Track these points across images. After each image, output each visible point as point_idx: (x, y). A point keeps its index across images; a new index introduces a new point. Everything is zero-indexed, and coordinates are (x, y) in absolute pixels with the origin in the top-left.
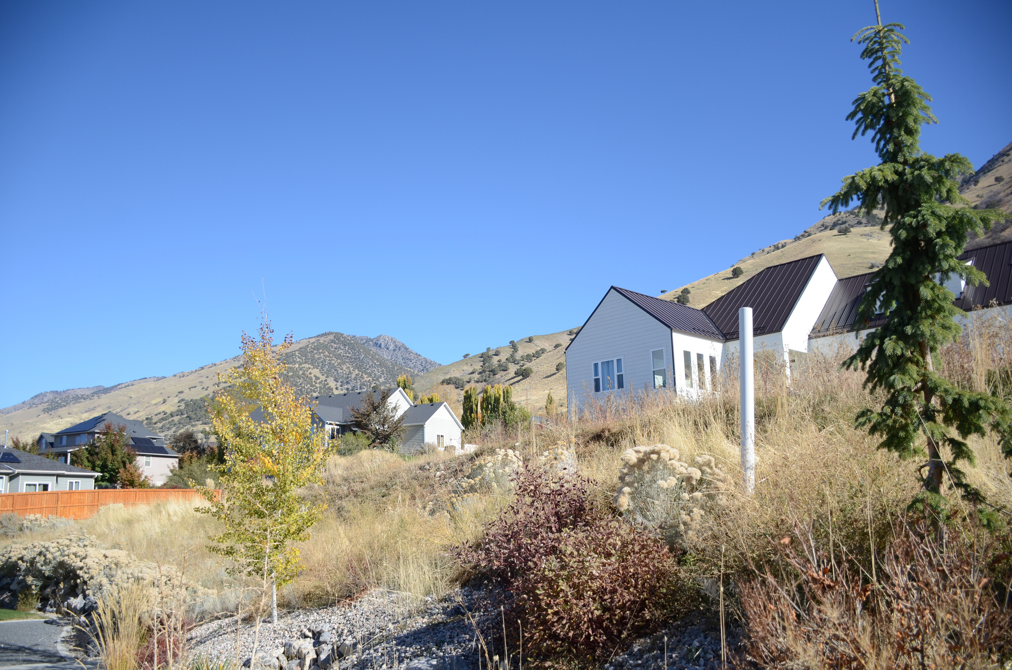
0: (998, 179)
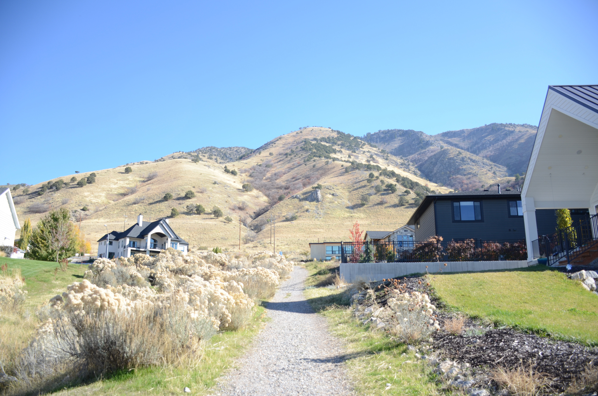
0: (271, 154)
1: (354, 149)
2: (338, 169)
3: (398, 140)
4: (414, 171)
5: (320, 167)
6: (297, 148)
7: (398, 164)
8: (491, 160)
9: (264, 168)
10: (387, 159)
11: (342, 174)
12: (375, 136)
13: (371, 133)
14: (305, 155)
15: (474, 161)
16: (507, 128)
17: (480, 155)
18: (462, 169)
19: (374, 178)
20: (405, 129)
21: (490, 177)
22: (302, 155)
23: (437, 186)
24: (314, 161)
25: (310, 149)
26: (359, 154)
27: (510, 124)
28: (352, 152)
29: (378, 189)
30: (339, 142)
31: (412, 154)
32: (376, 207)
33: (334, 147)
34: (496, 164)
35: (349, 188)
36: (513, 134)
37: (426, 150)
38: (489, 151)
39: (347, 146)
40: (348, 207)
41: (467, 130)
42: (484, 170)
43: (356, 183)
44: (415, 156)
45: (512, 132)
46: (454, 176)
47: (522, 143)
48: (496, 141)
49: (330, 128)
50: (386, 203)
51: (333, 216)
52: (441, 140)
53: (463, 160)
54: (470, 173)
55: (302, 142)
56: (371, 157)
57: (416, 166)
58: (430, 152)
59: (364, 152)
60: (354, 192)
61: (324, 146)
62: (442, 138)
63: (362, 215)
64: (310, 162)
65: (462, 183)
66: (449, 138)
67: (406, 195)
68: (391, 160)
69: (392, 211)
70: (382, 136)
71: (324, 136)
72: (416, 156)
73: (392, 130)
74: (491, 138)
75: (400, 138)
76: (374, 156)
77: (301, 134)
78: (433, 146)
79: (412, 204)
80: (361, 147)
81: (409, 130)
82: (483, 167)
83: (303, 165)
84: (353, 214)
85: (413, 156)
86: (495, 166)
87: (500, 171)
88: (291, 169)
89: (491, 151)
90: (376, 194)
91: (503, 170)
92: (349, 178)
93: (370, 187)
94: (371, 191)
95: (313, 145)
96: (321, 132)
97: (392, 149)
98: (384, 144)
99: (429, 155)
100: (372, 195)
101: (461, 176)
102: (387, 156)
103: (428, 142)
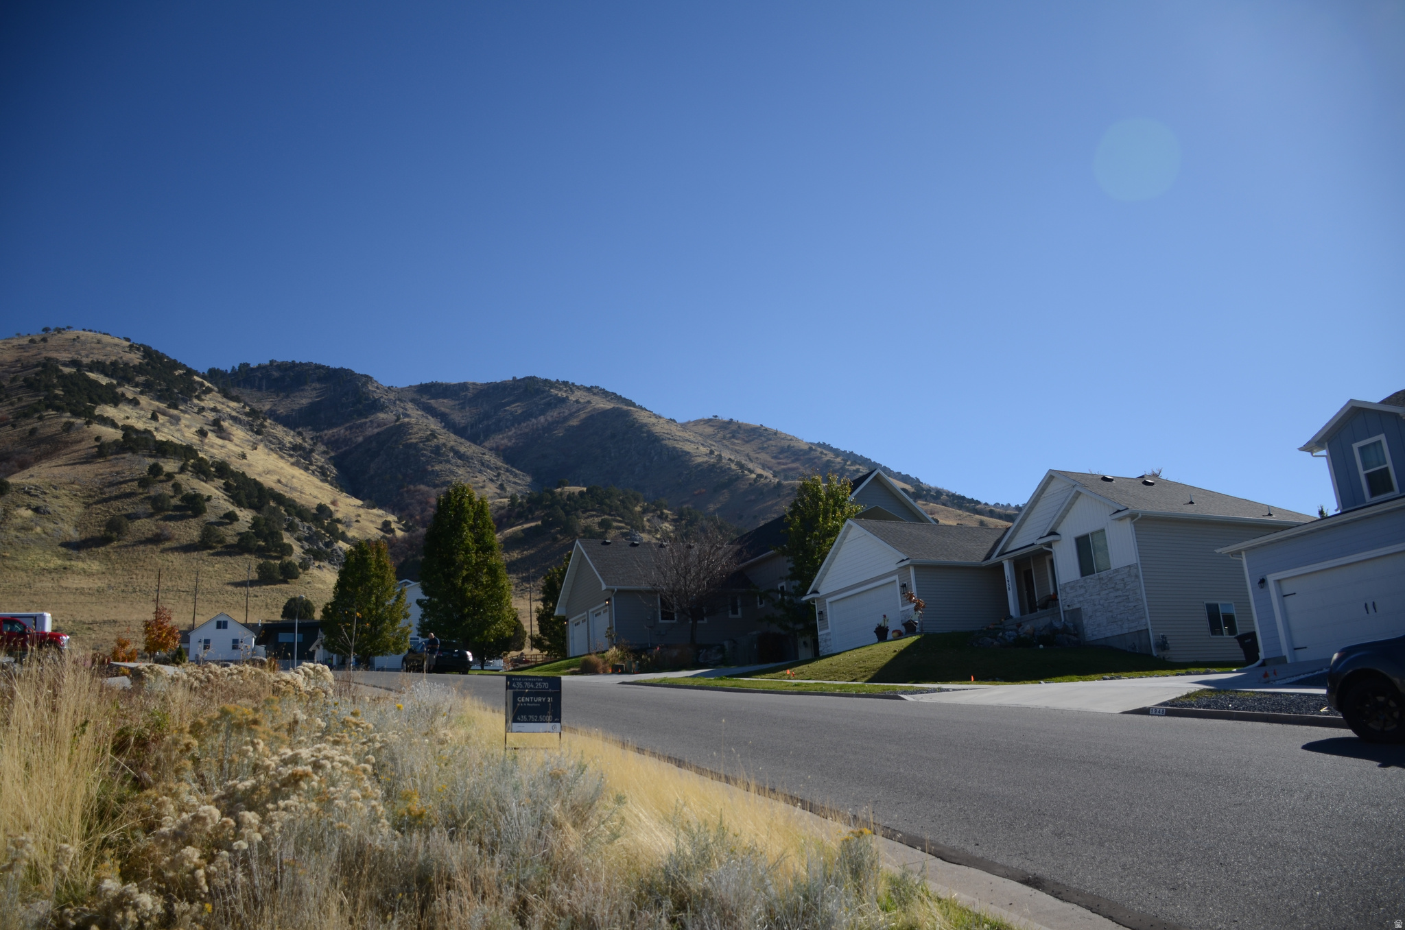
1: (177, 399)
2: (86, 446)
3: (312, 390)
4: (321, 468)
5: (49, 436)
6: (14, 380)
7: (284, 445)
8: (507, 459)
10: (258, 433)
11: (88, 460)
12: (259, 374)
13: (252, 366)
14: (28, 399)
15: (458, 455)
16: (554, 391)
17: (487, 444)
18: (433, 471)
19: (162, 477)
20: (333, 366)
21: (490, 495)
22: (20, 399)
23: (362, 507)
24: (41, 418)
25: (47, 387)
26: (184, 412)
27: (564, 382)
28: (169, 406)
29: (158, 506)
30: (141, 379)
31: (331, 425)
32: (141, 548)
33: (119, 390)
34: (511, 468)
35: (91, 496)
36: (564, 406)
37: (367, 420)
38: (502, 439)
39: (160, 391)
40: (66, 545)
41: (474, 384)
42: (481, 478)
43: (111, 484)
44: (339, 431)
45: (563, 401)
46: (412, 487)
47: (573, 426)
48: (527, 416)
49: (128, 340)
50: (168, 539)
51: (16, 563)
52: (413, 401)
53: (437, 450)
54: (448, 482)
55: (37, 366)
56: (216, 423)
57: (333, 454)
58: (375, 425)
59: (202, 409)
60: (99, 506)
61: (95, 383)
62: (417, 396)
63: (95, 566)
64: (28, 421)
65: (427, 503)
66: (433, 398)
67: (227, 524)
68: (269, 434)
69: (177, 559)
70: (276, 374)
71: (102, 358)
72: (342, 431)
73: (301, 364)
74: (517, 408)
75: (318, 386)
76: (225, 424)
77: (42, 344)
78: (387, 412)
79: (232, 546)
80: (198, 398)
81: (342, 369)
82: (480, 472)
83: (8, 428)
84: (73, 563)
85: (335, 431)
86: (507, 470)
87: (515, 483)
89: (510, 439)
90: (150, 516)
91: (523, 483)
92: (101, 471)
93: (142, 497)
94: (140, 509)
95: (63, 377)
96: (99, 346)
97: (292, 410)
98: (278, 396)
99: (371, 431)
100: (139, 518)
101: (427, 488)
102: (262, 425)
103: (376, 401)
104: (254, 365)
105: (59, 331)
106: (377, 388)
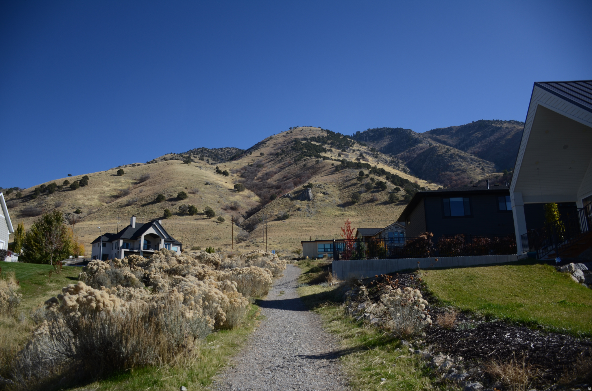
0: (262, 154)
2: (329, 168)
3: (387, 138)
4: (403, 169)
5: (311, 166)
6: (287, 148)
7: (387, 161)
8: (480, 157)
9: (256, 168)
10: (376, 157)
11: (332, 173)
12: (364, 135)
13: (361, 132)
14: (295, 154)
15: (462, 158)
16: (494, 125)
17: (469, 151)
18: (451, 165)
19: (365, 176)
20: (394, 127)
21: (479, 173)
22: (292, 155)
23: (427, 183)
24: (305, 160)
25: (301, 149)
26: (348, 152)
27: (497, 120)
28: (342, 151)
29: (368, 187)
30: (329, 142)
32: (367, 204)
33: (324, 147)
34: (484, 161)
35: (340, 186)
36: (501, 131)
37: (415, 147)
38: (477, 148)
39: (337, 145)
40: (338, 206)
41: (455, 127)
42: (473, 166)
43: (346, 181)
44: (404, 153)
45: (500, 128)
46: (443, 173)
47: (509, 139)
48: (484, 137)
49: (320, 128)
50: (377, 200)
51: (324, 214)
52: (430, 137)
53: (451, 156)
54: (459, 169)
55: (292, 142)
56: (361, 155)
57: (405, 163)
58: (419, 149)
59: (354, 151)
60: (345, 190)
61: (315, 145)
62: (431, 136)
63: (353, 213)
64: (301, 162)
65: (452, 179)
66: (438, 135)
67: (396, 192)
68: (381, 158)
69: (383, 208)
70: (371, 134)
71: (314, 136)
72: (405, 153)
73: (381, 129)
74: (478, 134)
75: (389, 136)
76: (364, 155)
77: (291, 134)
78: (422, 143)
79: (402, 201)
80: (351, 146)
81: (398, 128)
82: (472, 163)
83: (294, 165)
84: (344, 212)
85: (402, 153)
86: (483, 162)
87: (488, 167)
88: (281, 169)
89: (479, 148)
90: (366, 192)
91: (491, 166)
92: (340, 176)
93: (360, 185)
94: (361, 189)
95: (303, 144)
96: (311, 131)
97: (382, 148)
98: (374, 143)
99: (418, 152)
100: (362, 193)
101: (450, 173)
102: (377, 154)
103: (416, 139)
104: (362, 132)
105: (295, 128)
106: (415, 134)
